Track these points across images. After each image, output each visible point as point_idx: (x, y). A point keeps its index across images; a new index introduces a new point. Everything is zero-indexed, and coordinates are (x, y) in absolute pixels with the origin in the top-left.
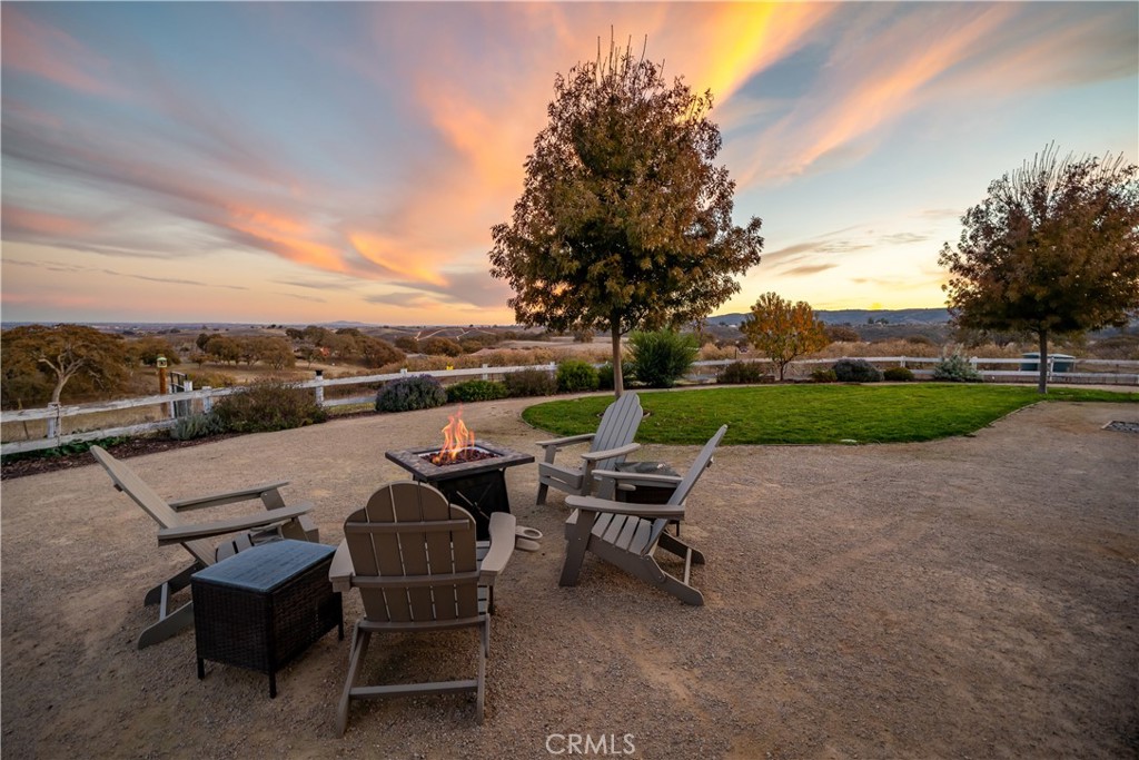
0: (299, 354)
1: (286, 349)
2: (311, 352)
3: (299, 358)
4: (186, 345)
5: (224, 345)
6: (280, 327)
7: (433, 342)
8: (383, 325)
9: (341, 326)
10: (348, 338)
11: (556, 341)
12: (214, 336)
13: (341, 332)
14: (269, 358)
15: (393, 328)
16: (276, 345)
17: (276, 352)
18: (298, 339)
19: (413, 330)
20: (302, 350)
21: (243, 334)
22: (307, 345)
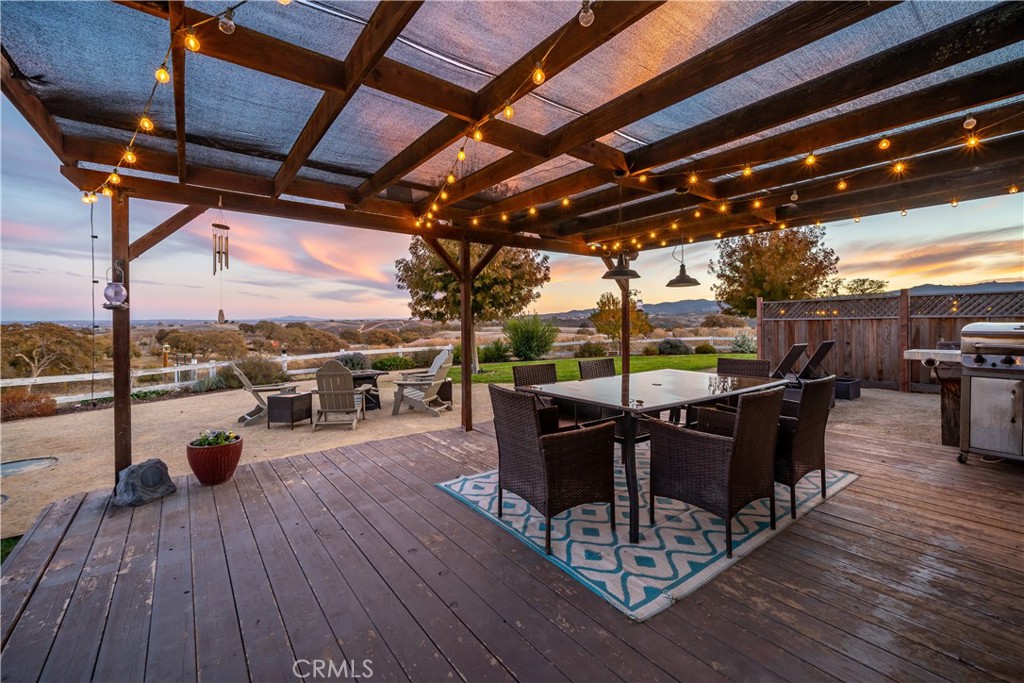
0: (252, 346)
1: (239, 342)
2: (262, 345)
3: (251, 350)
4: (145, 340)
5: (182, 339)
6: (233, 322)
7: (374, 334)
8: (329, 318)
9: (290, 320)
10: (297, 331)
11: (487, 331)
12: (173, 331)
13: (290, 325)
14: (224, 350)
15: (338, 322)
16: (231, 339)
17: (230, 345)
18: (250, 333)
19: (356, 323)
20: (254, 343)
21: (197, 330)
22: (258, 338)
